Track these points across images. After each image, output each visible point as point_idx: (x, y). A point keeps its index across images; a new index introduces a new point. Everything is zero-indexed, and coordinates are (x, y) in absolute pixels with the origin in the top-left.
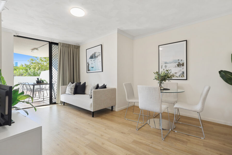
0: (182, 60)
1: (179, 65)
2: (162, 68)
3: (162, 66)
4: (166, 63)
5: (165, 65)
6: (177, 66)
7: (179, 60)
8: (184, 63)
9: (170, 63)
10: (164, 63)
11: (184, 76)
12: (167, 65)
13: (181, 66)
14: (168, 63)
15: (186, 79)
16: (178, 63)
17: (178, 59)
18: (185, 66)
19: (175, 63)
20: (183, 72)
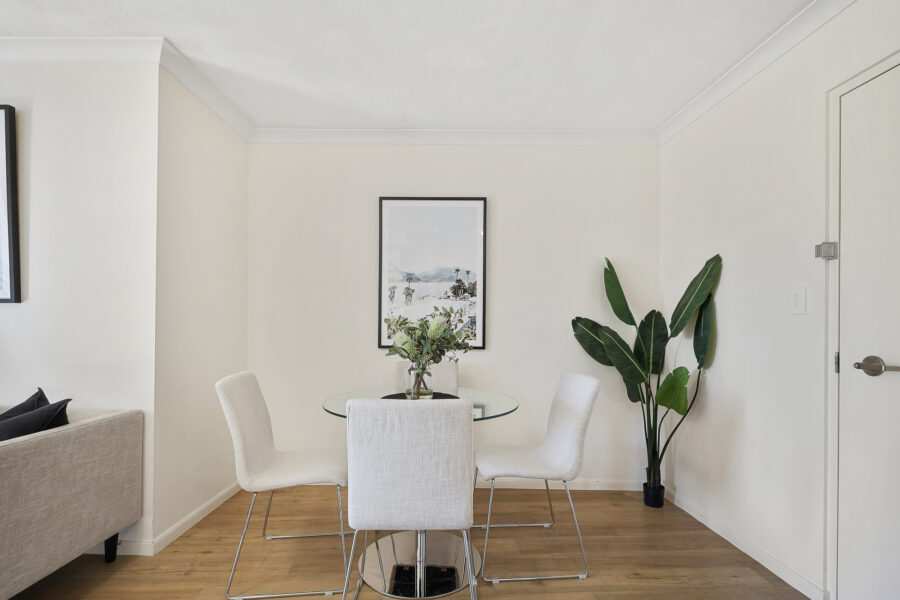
0: (468, 272)
1: (460, 290)
2: (392, 298)
3: (393, 290)
4: (410, 278)
5: (406, 284)
6: (450, 294)
7: (458, 270)
8: (474, 285)
9: (427, 279)
10: (401, 277)
11: (475, 335)
12: (413, 285)
13: (466, 294)
14: (419, 280)
15: (481, 345)
16: (454, 283)
17: (454, 265)
18: (479, 298)
19: (451, 279)
20: (471, 318)
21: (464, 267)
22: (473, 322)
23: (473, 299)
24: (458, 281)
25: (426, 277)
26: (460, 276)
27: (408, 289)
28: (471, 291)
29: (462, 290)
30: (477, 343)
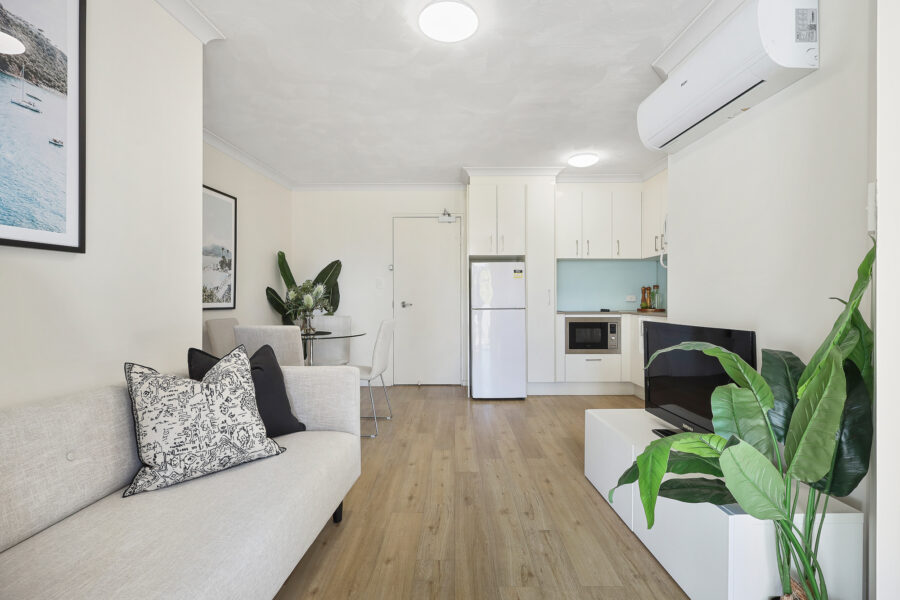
0: (228, 251)
6: (219, 266)
7: (223, 249)
8: (231, 261)
9: (207, 253)
13: (227, 268)
15: (233, 306)
18: (232, 271)
19: (216, 255)
20: (229, 286)
21: (227, 248)
22: (230, 289)
24: (223, 257)
28: (229, 265)
29: (225, 264)
30: (231, 305)
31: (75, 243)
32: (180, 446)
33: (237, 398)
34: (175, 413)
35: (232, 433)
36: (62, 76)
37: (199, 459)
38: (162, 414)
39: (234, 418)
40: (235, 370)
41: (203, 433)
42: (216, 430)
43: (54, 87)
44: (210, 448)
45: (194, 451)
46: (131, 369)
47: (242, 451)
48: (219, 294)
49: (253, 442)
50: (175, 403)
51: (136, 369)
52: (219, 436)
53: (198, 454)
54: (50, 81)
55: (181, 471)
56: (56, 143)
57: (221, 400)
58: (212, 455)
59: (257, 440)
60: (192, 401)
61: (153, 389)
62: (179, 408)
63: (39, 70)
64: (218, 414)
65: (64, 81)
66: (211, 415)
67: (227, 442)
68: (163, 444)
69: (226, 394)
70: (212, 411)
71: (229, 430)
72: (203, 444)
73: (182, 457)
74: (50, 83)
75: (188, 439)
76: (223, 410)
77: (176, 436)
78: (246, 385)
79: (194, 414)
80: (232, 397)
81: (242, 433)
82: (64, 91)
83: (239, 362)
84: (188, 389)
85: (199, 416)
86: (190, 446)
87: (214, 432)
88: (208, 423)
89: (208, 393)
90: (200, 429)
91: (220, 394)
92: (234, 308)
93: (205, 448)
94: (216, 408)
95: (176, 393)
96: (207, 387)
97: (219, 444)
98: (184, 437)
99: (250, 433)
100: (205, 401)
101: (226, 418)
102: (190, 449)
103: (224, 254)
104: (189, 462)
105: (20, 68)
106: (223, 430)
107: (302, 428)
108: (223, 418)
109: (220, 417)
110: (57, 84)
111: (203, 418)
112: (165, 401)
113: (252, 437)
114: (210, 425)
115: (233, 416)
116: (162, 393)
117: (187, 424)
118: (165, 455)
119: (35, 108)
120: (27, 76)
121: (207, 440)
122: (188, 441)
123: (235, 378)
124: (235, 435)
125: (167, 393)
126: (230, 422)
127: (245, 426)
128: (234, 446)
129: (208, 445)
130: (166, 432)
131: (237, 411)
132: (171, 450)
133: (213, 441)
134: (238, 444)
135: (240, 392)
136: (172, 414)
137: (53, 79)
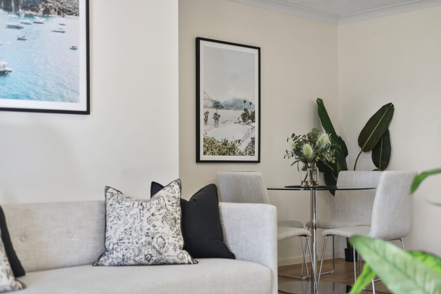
0: (251, 103)
1: (246, 117)
2: (206, 121)
3: (207, 115)
4: (217, 105)
5: (215, 111)
6: (241, 119)
7: (245, 102)
8: (254, 113)
9: (228, 107)
10: (211, 104)
11: (254, 152)
13: (250, 120)
14: (223, 107)
15: (257, 160)
16: (242, 112)
17: (243, 98)
18: (256, 124)
19: (238, 108)
20: (253, 139)
21: (249, 100)
22: (253, 142)
23: (253, 124)
24: (246, 110)
25: (226, 105)
26: (247, 106)
27: (216, 114)
28: (252, 118)
29: (248, 117)
30: (255, 158)
31: (84, 109)
32: (121, 240)
33: (160, 215)
34: (122, 219)
35: (153, 238)
36: (76, 6)
37: (131, 252)
38: (116, 218)
39: (155, 228)
40: (165, 196)
41: (134, 234)
42: (143, 234)
43: (72, 14)
44: (138, 245)
45: (129, 245)
46: (107, 190)
47: (160, 254)
48: (242, 148)
49: (168, 248)
50: (123, 213)
51: (110, 190)
52: (144, 238)
53: (131, 248)
54: (70, 11)
55: (121, 256)
56: (74, 48)
57: (149, 214)
58: (140, 251)
59: (171, 248)
60: (132, 212)
61: (114, 203)
62: (124, 216)
63: (64, 7)
64: (145, 223)
65: (78, 9)
66: (141, 223)
67: (149, 243)
68: (113, 237)
69: (153, 210)
70: (141, 220)
71: (151, 235)
72: (134, 242)
73: (122, 247)
74: (70, 13)
75: (126, 236)
76: (149, 221)
77: (120, 234)
78: (170, 208)
79: (131, 221)
80: (157, 213)
81: (160, 240)
82: (77, 15)
83: (171, 191)
84: (131, 204)
85: (134, 222)
86: (127, 241)
87: (141, 235)
88: (138, 228)
89: (141, 208)
90: (134, 231)
91: (148, 210)
92: (259, 161)
93: (135, 244)
94: (145, 219)
95: (124, 206)
96: (141, 204)
97: (144, 244)
98: (124, 235)
99: (166, 241)
100: (138, 213)
101: (150, 227)
102: (127, 243)
103: (246, 107)
104: (126, 252)
105: (55, 10)
106: (147, 235)
107: (232, 256)
108: (149, 226)
109: (146, 225)
110: (74, 11)
111: (136, 224)
112: (118, 210)
113: (167, 245)
114: (139, 230)
115: (155, 226)
116: (118, 205)
117: (127, 227)
118: (114, 244)
119: (62, 31)
120: (59, 13)
121: (137, 240)
122: (126, 238)
123: (162, 200)
124: (155, 240)
125: (121, 206)
126: (152, 230)
127: (163, 236)
128: (154, 247)
129: (137, 243)
130: (116, 230)
131: (158, 224)
132: (117, 241)
133: (141, 241)
134: (157, 248)
135: (163, 211)
136: (120, 219)
137: (71, 10)
